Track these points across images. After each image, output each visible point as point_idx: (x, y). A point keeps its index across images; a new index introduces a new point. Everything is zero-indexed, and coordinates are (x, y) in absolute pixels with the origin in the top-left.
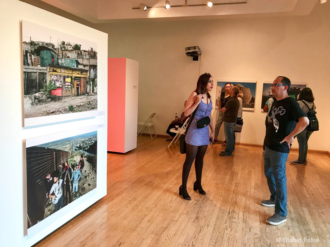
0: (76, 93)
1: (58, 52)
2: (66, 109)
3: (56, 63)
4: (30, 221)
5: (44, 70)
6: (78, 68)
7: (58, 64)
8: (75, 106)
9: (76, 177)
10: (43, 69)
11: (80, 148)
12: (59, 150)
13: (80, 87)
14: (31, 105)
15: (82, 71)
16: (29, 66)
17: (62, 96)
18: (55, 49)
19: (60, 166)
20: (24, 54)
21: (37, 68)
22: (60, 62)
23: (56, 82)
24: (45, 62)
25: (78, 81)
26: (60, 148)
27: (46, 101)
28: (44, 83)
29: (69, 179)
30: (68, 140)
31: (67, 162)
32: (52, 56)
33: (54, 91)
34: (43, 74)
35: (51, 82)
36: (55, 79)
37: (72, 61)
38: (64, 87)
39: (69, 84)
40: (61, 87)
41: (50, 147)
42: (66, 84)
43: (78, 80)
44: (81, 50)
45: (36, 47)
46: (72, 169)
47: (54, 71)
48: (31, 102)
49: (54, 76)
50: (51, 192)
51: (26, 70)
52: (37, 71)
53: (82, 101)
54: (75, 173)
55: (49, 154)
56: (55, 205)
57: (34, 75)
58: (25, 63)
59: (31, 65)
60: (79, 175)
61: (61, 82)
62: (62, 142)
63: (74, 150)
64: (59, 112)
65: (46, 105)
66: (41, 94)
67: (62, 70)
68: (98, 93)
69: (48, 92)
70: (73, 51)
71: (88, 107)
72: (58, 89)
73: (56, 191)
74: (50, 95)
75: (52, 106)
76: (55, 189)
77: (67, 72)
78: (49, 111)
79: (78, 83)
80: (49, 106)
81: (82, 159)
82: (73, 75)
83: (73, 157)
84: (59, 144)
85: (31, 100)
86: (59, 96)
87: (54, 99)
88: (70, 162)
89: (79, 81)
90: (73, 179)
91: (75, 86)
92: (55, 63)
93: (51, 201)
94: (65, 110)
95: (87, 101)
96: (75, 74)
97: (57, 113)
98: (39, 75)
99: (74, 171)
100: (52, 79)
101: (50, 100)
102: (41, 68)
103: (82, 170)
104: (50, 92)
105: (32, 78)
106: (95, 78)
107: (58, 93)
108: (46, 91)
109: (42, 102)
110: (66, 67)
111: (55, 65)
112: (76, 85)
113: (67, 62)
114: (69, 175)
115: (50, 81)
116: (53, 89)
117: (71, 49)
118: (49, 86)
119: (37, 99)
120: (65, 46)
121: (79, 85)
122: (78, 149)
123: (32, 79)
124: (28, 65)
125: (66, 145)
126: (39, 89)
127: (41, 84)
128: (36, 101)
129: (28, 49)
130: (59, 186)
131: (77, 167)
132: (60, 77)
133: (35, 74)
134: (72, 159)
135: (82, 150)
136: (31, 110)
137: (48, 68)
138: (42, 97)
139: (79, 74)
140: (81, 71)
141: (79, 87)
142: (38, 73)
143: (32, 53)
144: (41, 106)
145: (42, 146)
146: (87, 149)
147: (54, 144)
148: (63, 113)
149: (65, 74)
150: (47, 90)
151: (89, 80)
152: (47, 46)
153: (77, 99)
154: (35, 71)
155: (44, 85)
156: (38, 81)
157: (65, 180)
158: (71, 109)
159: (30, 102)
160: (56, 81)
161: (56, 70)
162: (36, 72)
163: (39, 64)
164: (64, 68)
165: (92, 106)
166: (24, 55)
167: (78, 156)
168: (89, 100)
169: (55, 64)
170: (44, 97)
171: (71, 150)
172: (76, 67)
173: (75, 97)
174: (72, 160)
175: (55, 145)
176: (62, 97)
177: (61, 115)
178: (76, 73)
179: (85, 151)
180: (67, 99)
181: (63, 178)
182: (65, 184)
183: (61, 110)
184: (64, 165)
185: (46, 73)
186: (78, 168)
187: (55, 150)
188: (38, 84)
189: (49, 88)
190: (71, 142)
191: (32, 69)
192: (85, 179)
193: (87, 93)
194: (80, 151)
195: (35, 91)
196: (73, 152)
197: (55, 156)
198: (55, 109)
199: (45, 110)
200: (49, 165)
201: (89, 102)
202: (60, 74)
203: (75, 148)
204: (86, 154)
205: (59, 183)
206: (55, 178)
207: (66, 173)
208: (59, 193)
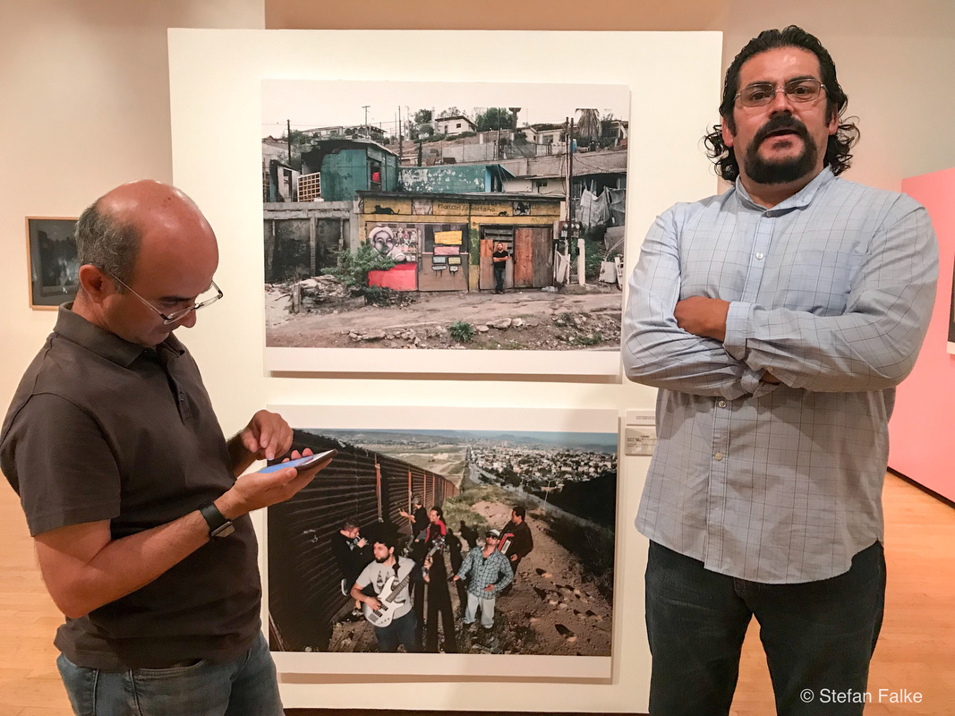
0: (488, 282)
1: (401, 148)
2: (433, 335)
3: (391, 185)
4: (277, 632)
5: (338, 210)
6: (501, 194)
7: (399, 187)
8: (484, 328)
9: (485, 575)
10: (336, 208)
11: (508, 477)
12: (398, 462)
13: (514, 263)
14: (287, 311)
16: (284, 204)
18: (387, 142)
19: (404, 514)
20: (268, 170)
21: (310, 205)
22: (408, 180)
23: (390, 245)
24: (344, 186)
25: (503, 238)
26: (403, 457)
27: (347, 305)
28: (337, 249)
29: (445, 569)
30: (442, 438)
31: (438, 509)
32: (372, 164)
33: (379, 273)
34: (335, 227)
35: (366, 245)
36: (384, 236)
37: (469, 172)
38: (427, 263)
39: (456, 250)
40: (413, 262)
41: (360, 446)
42: (438, 251)
43: (501, 235)
44: (519, 125)
45: (308, 147)
46: (464, 543)
47: (379, 211)
48: (290, 304)
49: (383, 226)
51: (271, 216)
52: (310, 215)
53: (523, 311)
55: (353, 466)
57: (298, 228)
58: (271, 193)
59: (288, 201)
60: (501, 575)
61: (414, 244)
62: (414, 439)
63: (474, 477)
64: (401, 342)
65: (346, 315)
66: (327, 283)
67: (417, 205)
68: (623, 282)
69: (355, 276)
70: (475, 135)
71: (559, 338)
72: (398, 269)
73: (382, 587)
74: (364, 285)
75: (368, 320)
76: (380, 581)
77: (444, 212)
78: (358, 335)
79: (505, 246)
80: (358, 318)
81: (518, 520)
82: (473, 219)
83: (470, 500)
84: (402, 444)
85: (289, 297)
86: (404, 288)
87: (381, 298)
88: (453, 515)
89: (510, 242)
90: (469, 576)
92: (386, 186)
93: (361, 610)
94: (430, 337)
95: (551, 311)
96: (481, 218)
97: (394, 344)
98: (317, 226)
99: (475, 552)
100: (371, 236)
101: (362, 300)
102: (326, 205)
103: (518, 561)
104: (364, 276)
105: (291, 237)
106: (609, 224)
107: (404, 280)
108: (345, 272)
109: (329, 305)
110: (439, 194)
111: (385, 192)
112: (490, 253)
113: (445, 176)
114: (447, 557)
115: (362, 244)
116: (375, 269)
117: (465, 127)
118: (360, 257)
119: (311, 295)
120: (433, 124)
121: (505, 254)
122: (497, 481)
123: (294, 240)
124: (280, 199)
125: (436, 452)
126: (318, 267)
127: (327, 252)
128: (307, 300)
129: (279, 156)
130: (396, 575)
131: (493, 541)
132: (410, 230)
133: (303, 226)
134: (463, 506)
135: (520, 489)
136: (286, 326)
137: (356, 204)
138: (330, 292)
139: (510, 212)
140: (520, 204)
141: (504, 261)
142: (312, 222)
143: (294, 164)
144: (327, 317)
145: (325, 435)
146: (548, 489)
147: (375, 439)
148: (422, 348)
149: (432, 220)
150: (349, 272)
151: (570, 234)
152: (350, 138)
153: (496, 305)
154: (302, 215)
155: (337, 255)
156: (313, 244)
157: (427, 565)
158: (463, 336)
159: (286, 302)
160: (391, 242)
161: (392, 207)
162: (308, 219)
163: (318, 196)
164: (428, 199)
165: (585, 334)
166: (267, 175)
167: (498, 503)
168: (564, 310)
169: (384, 189)
170: (338, 292)
172: (488, 191)
173: (484, 298)
174: (466, 511)
175: (379, 443)
176: (415, 294)
177: (414, 351)
178: (489, 213)
179: (542, 495)
180: (436, 303)
181: (418, 556)
182: (427, 579)
183: (412, 334)
184: (421, 515)
185: (347, 220)
186: (498, 546)
187: (381, 458)
188: (313, 253)
189: (357, 264)
190: (461, 449)
191: (292, 211)
192: (539, 600)
193: (553, 282)
194: (511, 488)
195: (304, 272)
196: (466, 485)
197: (379, 476)
198: (386, 330)
199: (342, 330)
200: (352, 498)
201: (568, 318)
202: (409, 219)
203: (484, 473)
204: (544, 507)
205: (396, 567)
206: (377, 545)
207: (432, 546)
208: (396, 600)
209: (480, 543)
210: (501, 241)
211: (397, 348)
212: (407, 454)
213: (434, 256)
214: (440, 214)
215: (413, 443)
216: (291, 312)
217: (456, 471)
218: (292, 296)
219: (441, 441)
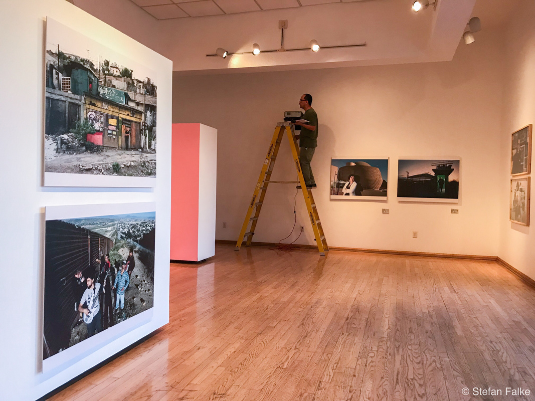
0: (124, 145)
1: (99, 75)
3: (96, 92)
4: (47, 346)
5: (77, 99)
6: (127, 106)
7: (98, 93)
8: (123, 166)
9: (122, 283)
10: (76, 98)
11: (128, 235)
12: (96, 233)
13: (131, 137)
14: (55, 151)
15: (134, 112)
16: (55, 90)
17: (103, 146)
18: (95, 70)
19: (97, 260)
20: (48, 69)
21: (66, 94)
22: (101, 91)
23: (94, 122)
24: (79, 88)
25: (128, 126)
26: (97, 230)
27: (79, 150)
28: (76, 120)
29: (110, 284)
30: (110, 219)
31: (108, 255)
32: (89, 79)
33: (91, 135)
34: (75, 107)
35: (86, 120)
36: (92, 116)
37: (119, 93)
38: (106, 132)
39: (114, 128)
40: (102, 132)
41: (83, 226)
42: (109, 127)
43: (128, 124)
44: (133, 78)
45: (67, 61)
46: (116, 269)
47: (92, 104)
48: (56, 147)
49: (92, 112)
50: (82, 303)
51: (49, 95)
52: (66, 99)
53: (133, 159)
54: (120, 276)
55: (81, 238)
56: (88, 324)
57: (61, 105)
58: (49, 83)
59: (57, 89)
60: (126, 281)
61: (102, 123)
62: (101, 221)
63: (119, 237)
64: (97, 171)
65: (79, 156)
66: (72, 137)
67: (104, 104)
68: (157, 150)
69: (82, 135)
70: (121, 77)
71: (142, 171)
72: (97, 134)
73: (89, 302)
74: (85, 141)
75: (87, 159)
76: (89, 299)
77: (112, 110)
78: (83, 167)
79: (128, 129)
80: (83, 158)
81: (131, 254)
82: (120, 115)
83: (117, 248)
84: (97, 224)
86: (99, 144)
87: (92, 148)
88: (113, 256)
89: (130, 127)
90: (117, 285)
91: (123, 134)
92: (94, 92)
93: (82, 317)
94: (107, 169)
95: (140, 160)
96: (123, 115)
97: (95, 172)
98: (69, 106)
99: (119, 273)
100: (88, 116)
101: (84, 148)
102: (72, 96)
103: (131, 273)
104: (85, 136)
106: (153, 126)
107: (98, 139)
109: (72, 150)
110: (110, 101)
111: (94, 95)
112: (124, 132)
113: (112, 93)
114: (111, 278)
116: (90, 133)
117: (118, 74)
118: (84, 126)
119: (65, 143)
120: (109, 68)
121: (129, 132)
122: (125, 237)
123: (59, 111)
124: (54, 88)
125: (108, 227)
126: (69, 129)
127: (72, 121)
128: (64, 146)
129: (54, 63)
130: (94, 294)
131: (124, 266)
132: (101, 115)
133: (63, 104)
134: (115, 252)
135: (132, 240)
136: (54, 160)
137: (83, 98)
138: (73, 142)
139: (130, 115)
141: (128, 136)
142: (67, 103)
143: (60, 70)
144: (71, 156)
145: (71, 222)
146: (139, 238)
147: (88, 222)
148: (104, 174)
149: (108, 112)
150: (80, 133)
151: (145, 127)
152: (82, 63)
153: (126, 156)
154: (63, 99)
155: (76, 123)
156: (67, 115)
157: (105, 285)
158: (116, 169)
159: (54, 146)
161: (95, 103)
162: (65, 101)
163: (69, 90)
164: (107, 102)
165: (148, 170)
166: (48, 71)
167: (126, 248)
168: (143, 160)
170: (76, 143)
171: (115, 237)
172: (124, 103)
173: (123, 152)
174: (117, 254)
175: (90, 224)
177: (101, 176)
178: (124, 113)
179: (137, 241)
180: (110, 153)
181: (101, 282)
182: (104, 292)
183: (100, 167)
184: (103, 259)
185: (80, 106)
186: (125, 268)
187: (88, 232)
188: (67, 120)
189: (83, 130)
190: (115, 224)
191: (59, 95)
192: (136, 289)
193: (140, 147)
194: (129, 240)
195: (63, 130)
196: (117, 241)
197: (89, 242)
198: (92, 165)
199: (76, 163)
200: (80, 255)
201: (144, 162)
202: (101, 110)
203: (122, 234)
204: (138, 247)
205: (94, 289)
206: (88, 279)
207: (106, 274)
208: (95, 306)
209: (120, 268)
210: (128, 127)
211: (96, 174)
212: (99, 229)
213: (108, 130)
214: (111, 110)
215: (100, 223)
216: (57, 152)
217: (113, 235)
218: (57, 143)
219: (109, 221)
